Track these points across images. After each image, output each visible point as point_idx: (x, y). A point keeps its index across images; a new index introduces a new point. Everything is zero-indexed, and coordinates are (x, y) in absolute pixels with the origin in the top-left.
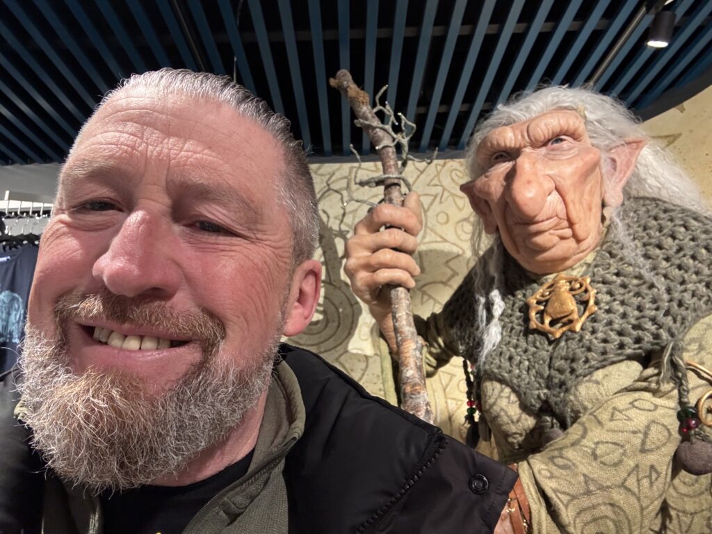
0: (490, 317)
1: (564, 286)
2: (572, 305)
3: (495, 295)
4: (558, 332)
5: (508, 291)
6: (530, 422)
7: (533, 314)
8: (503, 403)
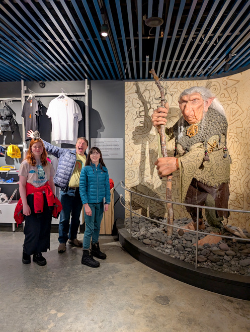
0: (181, 131)
1: (194, 127)
2: (194, 131)
3: (182, 127)
4: (191, 136)
5: (185, 126)
6: (184, 151)
7: (188, 132)
8: (180, 148)
